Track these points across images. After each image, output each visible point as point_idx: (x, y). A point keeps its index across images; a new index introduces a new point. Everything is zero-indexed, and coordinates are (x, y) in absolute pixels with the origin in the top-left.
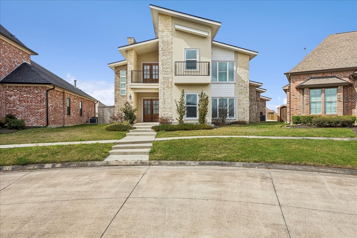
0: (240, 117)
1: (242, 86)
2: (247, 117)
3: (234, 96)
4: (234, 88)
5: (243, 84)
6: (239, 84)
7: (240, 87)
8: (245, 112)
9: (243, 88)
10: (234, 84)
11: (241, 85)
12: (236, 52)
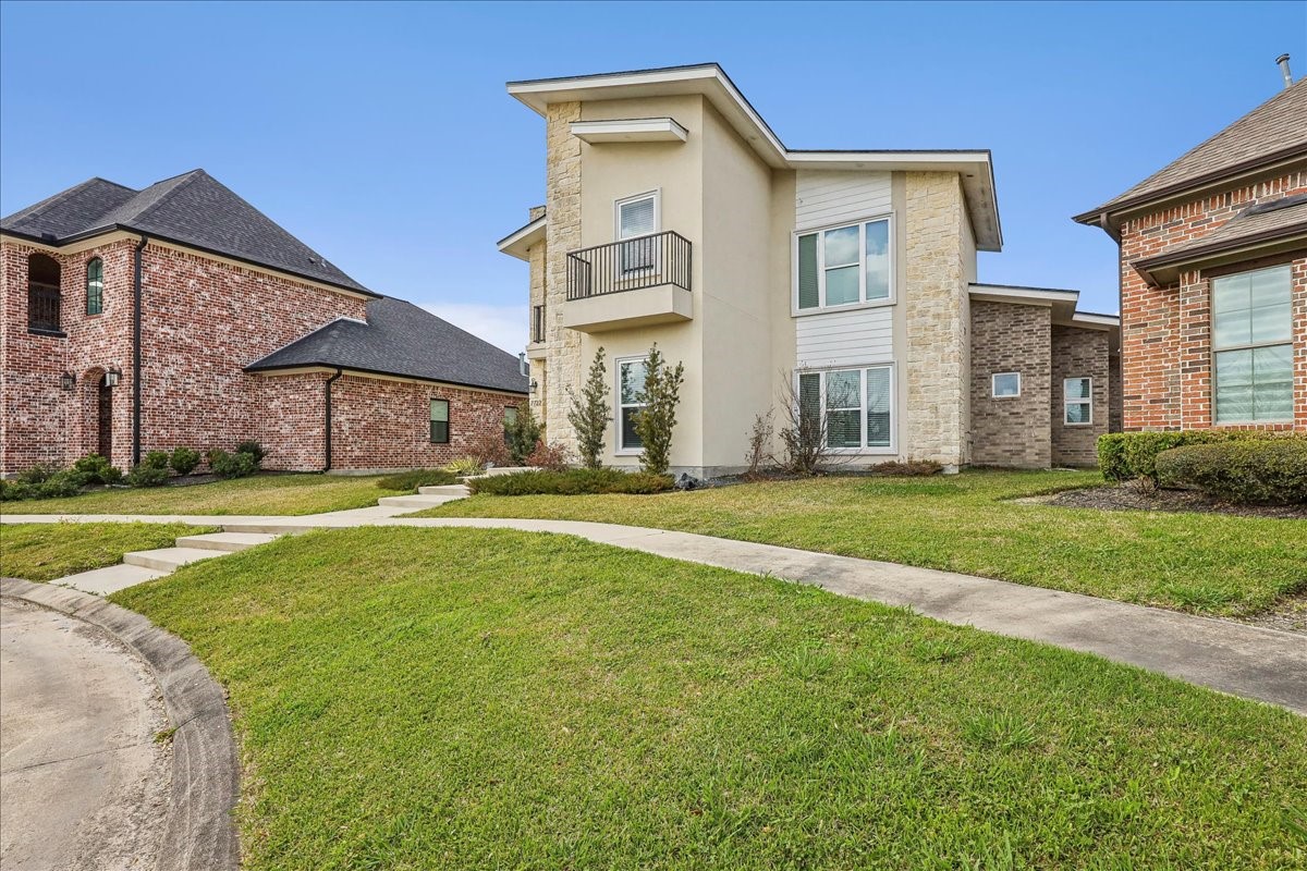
0: (915, 444)
1: (923, 314)
2: (947, 442)
3: (890, 358)
4: (890, 324)
5: (932, 303)
6: (913, 307)
7: (917, 318)
8: (938, 423)
9: (930, 321)
10: (891, 308)
11: (919, 307)
12: (899, 174)
